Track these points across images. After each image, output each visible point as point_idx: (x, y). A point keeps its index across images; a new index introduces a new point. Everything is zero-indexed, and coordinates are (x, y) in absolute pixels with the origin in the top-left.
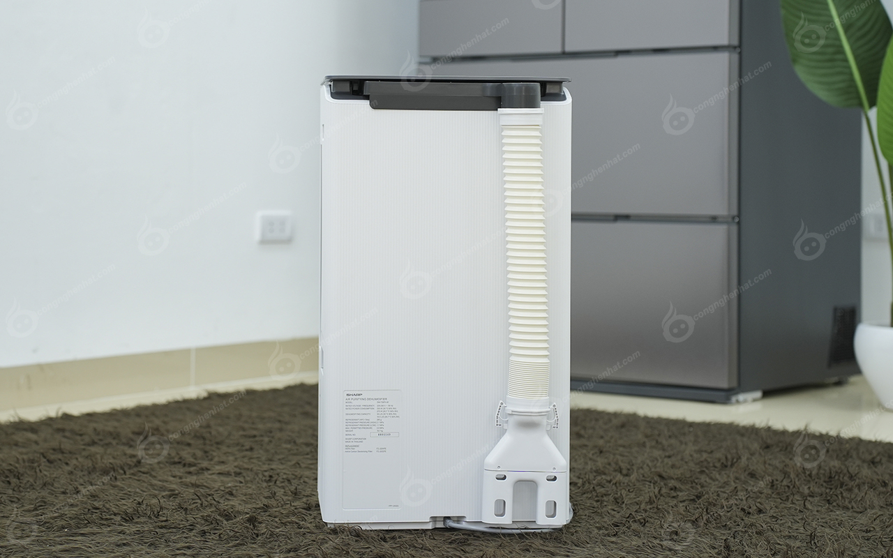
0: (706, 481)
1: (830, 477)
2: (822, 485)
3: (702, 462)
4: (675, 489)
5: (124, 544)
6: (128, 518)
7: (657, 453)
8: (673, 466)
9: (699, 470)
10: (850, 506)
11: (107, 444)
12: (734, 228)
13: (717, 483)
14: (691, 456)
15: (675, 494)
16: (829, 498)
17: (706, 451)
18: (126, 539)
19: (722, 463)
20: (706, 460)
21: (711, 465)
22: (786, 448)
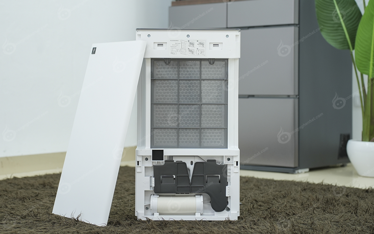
0: (275, 203)
1: (327, 201)
2: (323, 204)
3: (275, 195)
4: (260, 206)
5: (18, 227)
6: (24, 217)
7: (257, 192)
8: (263, 197)
9: (272, 198)
10: (332, 212)
11: (27, 189)
12: (297, 100)
13: (279, 203)
14: (272, 193)
15: (260, 208)
16: (324, 209)
17: (278, 191)
18: (19, 225)
19: (284, 196)
20: (277, 195)
21: (279, 196)
22: (313, 190)
